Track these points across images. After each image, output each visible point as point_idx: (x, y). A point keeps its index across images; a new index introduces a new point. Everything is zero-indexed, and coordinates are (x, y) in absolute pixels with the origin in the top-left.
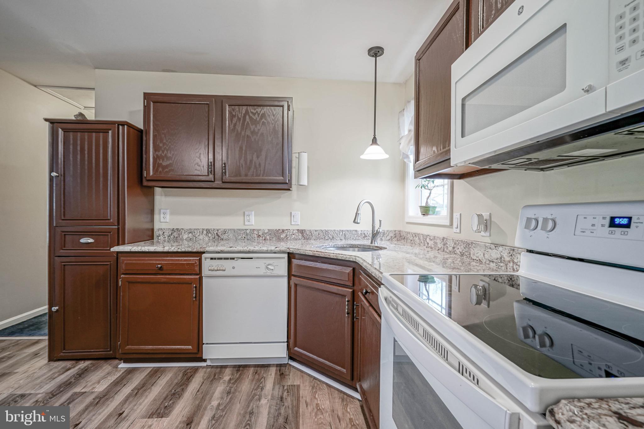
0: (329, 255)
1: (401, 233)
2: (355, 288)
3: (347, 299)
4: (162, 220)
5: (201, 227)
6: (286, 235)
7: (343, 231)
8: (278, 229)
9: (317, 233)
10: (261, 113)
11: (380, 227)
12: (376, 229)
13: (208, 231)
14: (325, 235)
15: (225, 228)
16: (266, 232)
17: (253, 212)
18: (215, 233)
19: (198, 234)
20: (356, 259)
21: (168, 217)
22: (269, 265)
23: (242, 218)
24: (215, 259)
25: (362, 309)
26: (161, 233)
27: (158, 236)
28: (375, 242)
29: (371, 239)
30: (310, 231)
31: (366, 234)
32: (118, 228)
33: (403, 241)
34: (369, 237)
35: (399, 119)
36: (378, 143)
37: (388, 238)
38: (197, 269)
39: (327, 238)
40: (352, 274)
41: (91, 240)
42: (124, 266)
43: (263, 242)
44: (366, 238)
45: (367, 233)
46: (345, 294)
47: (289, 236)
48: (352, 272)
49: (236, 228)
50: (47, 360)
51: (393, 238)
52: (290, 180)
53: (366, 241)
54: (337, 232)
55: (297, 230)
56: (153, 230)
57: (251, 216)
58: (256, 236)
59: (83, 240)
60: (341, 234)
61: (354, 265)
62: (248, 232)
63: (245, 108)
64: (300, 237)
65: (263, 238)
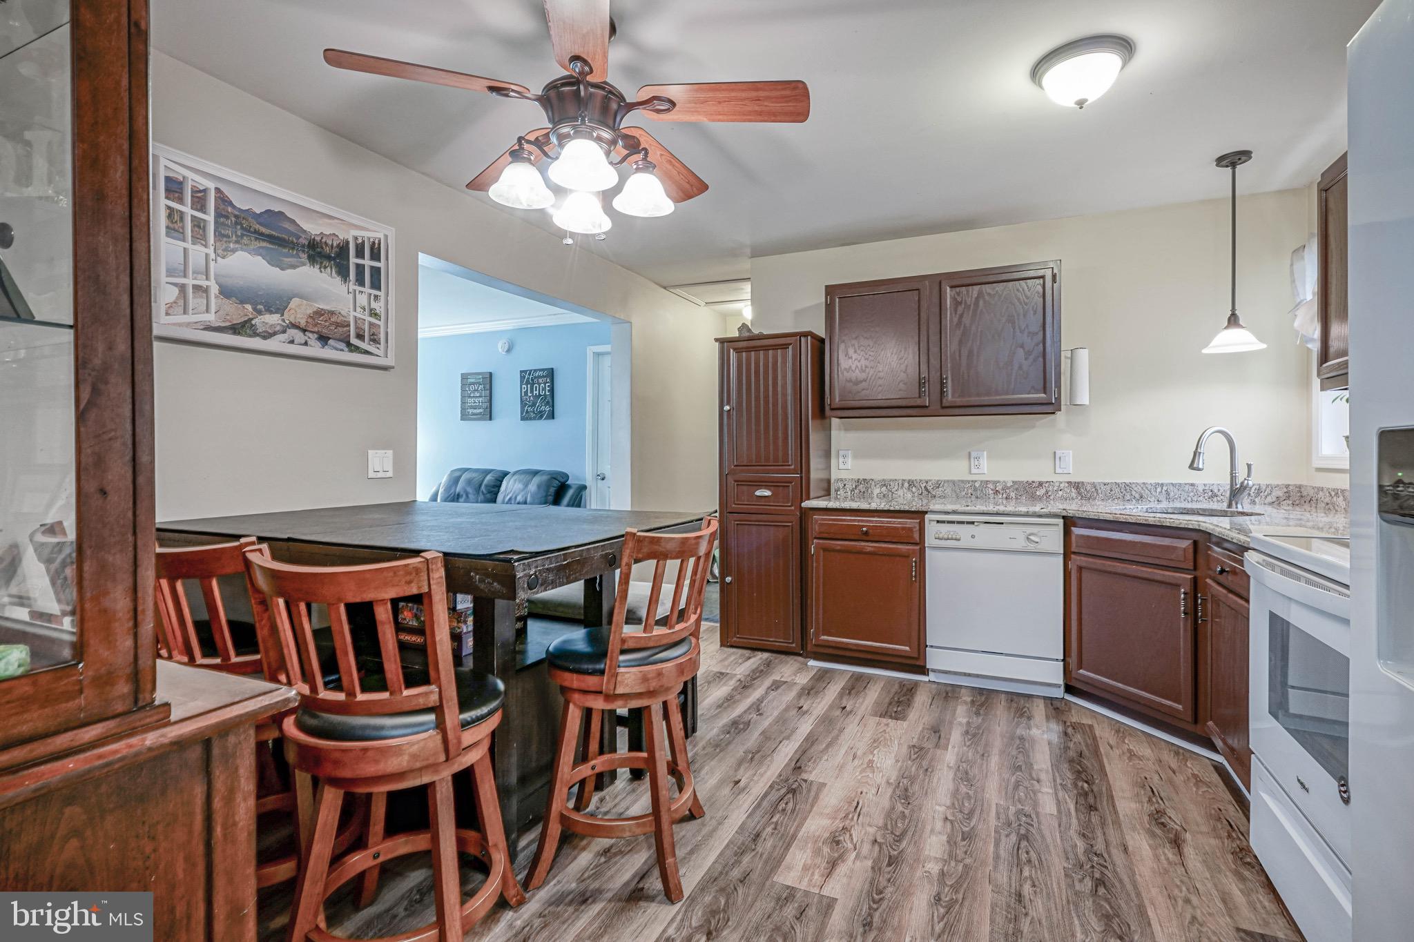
0: (1146, 520)
1: (1303, 490)
2: (1198, 573)
3: (1183, 590)
4: (841, 466)
5: (900, 477)
6: (1047, 492)
7: (1162, 484)
8: (1030, 480)
9: (1108, 488)
10: (1005, 293)
11: (1249, 476)
12: (1239, 480)
13: (911, 483)
14: (1125, 491)
15: (937, 479)
16: (1008, 485)
17: (985, 453)
18: (923, 486)
19: (896, 488)
20: (1199, 525)
21: (850, 461)
22: (1030, 534)
23: (965, 463)
24: (943, 522)
25: (1214, 606)
26: (841, 485)
27: (837, 491)
28: (1236, 504)
29: (1228, 501)
30: (1094, 485)
31: (1216, 491)
32: (801, 477)
33: (1307, 506)
34: (1222, 497)
35: (1292, 265)
36: (1241, 323)
37: (1269, 499)
38: (916, 536)
39: (1128, 497)
40: (1191, 550)
41: (767, 493)
42: (817, 528)
43: (1004, 502)
44: (1215, 499)
45: (1219, 490)
46: (1179, 582)
47: (1053, 493)
48: (1191, 547)
49: (956, 478)
50: (719, 644)
51: (1281, 499)
52: (1058, 399)
53: (1216, 503)
54: (1149, 487)
55: (1068, 483)
56: (829, 481)
57: (981, 460)
58: (991, 492)
59: (758, 493)
60: (1159, 490)
61: (1195, 536)
62: (977, 485)
63: (977, 288)
64: (1074, 495)
65: (1004, 496)
